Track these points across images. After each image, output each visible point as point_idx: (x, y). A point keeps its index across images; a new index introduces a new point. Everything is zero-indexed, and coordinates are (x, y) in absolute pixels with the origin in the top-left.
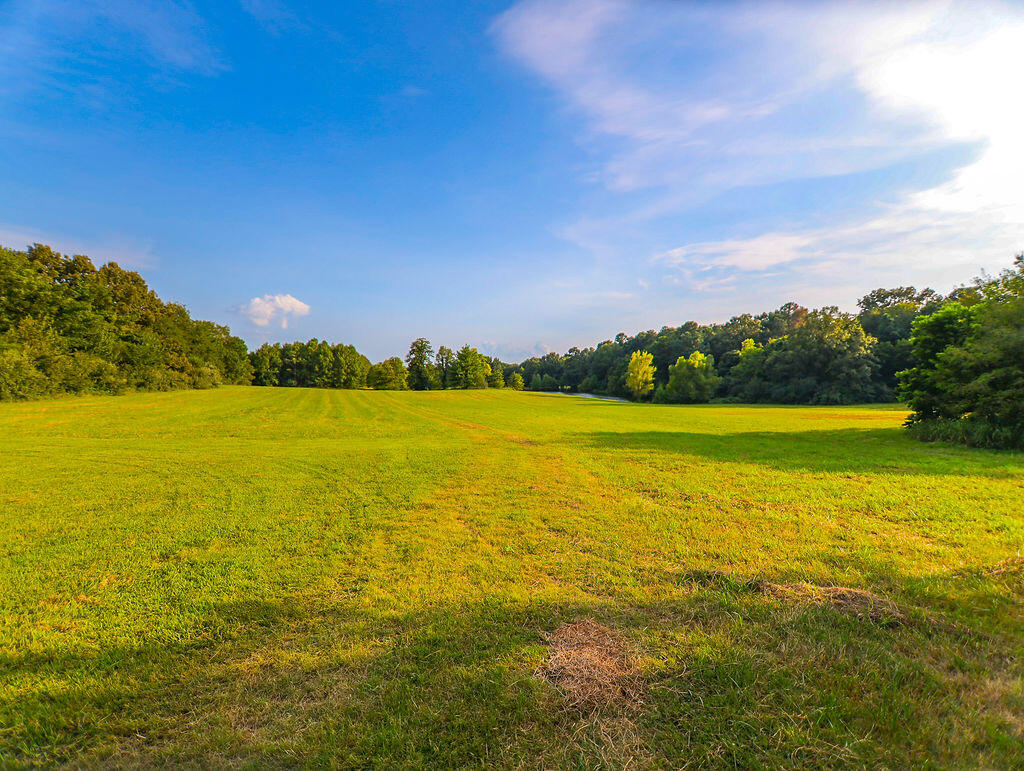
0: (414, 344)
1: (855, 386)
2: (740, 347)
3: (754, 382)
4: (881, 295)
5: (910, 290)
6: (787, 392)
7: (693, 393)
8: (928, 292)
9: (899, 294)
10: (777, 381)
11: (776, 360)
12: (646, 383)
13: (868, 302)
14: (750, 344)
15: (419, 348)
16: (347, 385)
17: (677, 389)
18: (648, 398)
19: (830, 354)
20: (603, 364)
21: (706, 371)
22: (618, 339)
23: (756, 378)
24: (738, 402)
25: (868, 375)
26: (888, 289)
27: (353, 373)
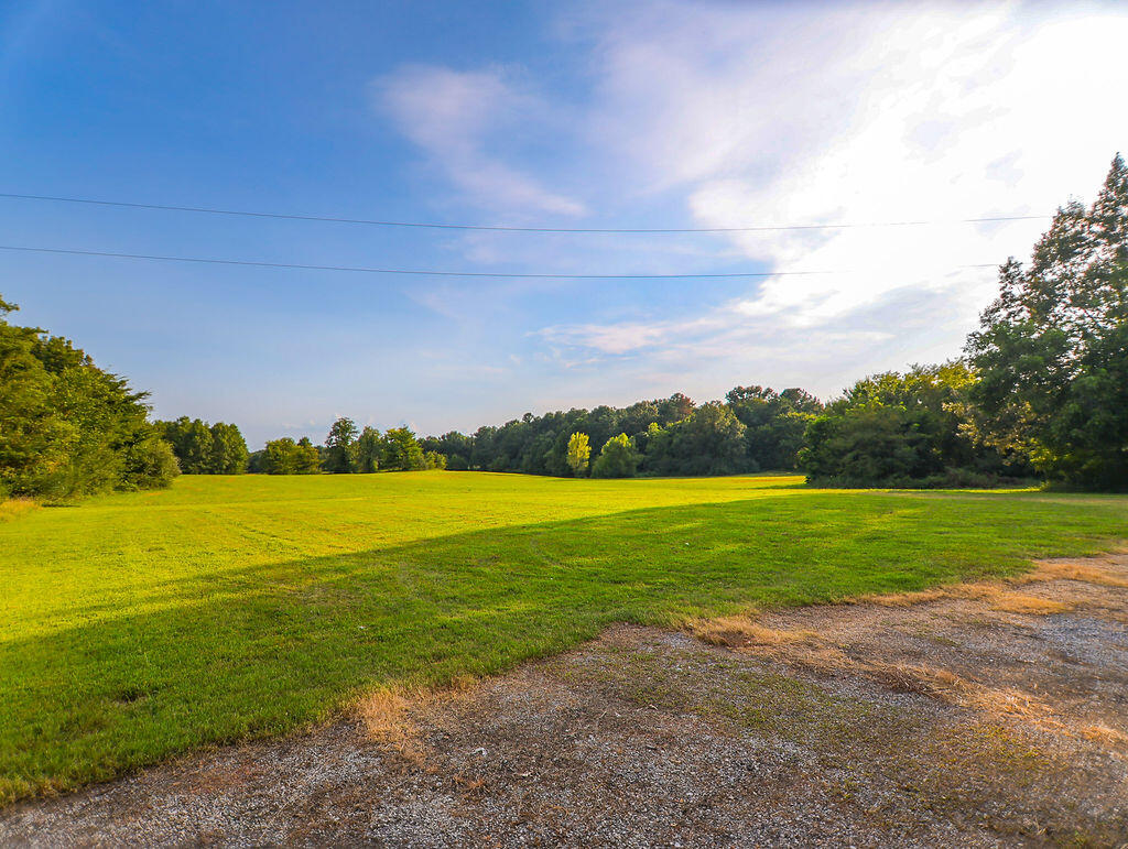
0: (337, 424)
1: (737, 461)
2: (646, 430)
3: (666, 459)
4: (740, 391)
5: (758, 389)
6: (692, 467)
7: (624, 469)
8: (769, 391)
9: (751, 391)
10: (683, 458)
11: (682, 441)
12: (582, 461)
13: (731, 396)
14: (654, 427)
15: (342, 428)
16: (230, 470)
17: (611, 466)
18: (588, 474)
19: (720, 437)
20: (515, 444)
21: (630, 450)
22: (525, 418)
23: (666, 456)
24: (655, 476)
25: (744, 452)
26: (744, 387)
27: (237, 458)
